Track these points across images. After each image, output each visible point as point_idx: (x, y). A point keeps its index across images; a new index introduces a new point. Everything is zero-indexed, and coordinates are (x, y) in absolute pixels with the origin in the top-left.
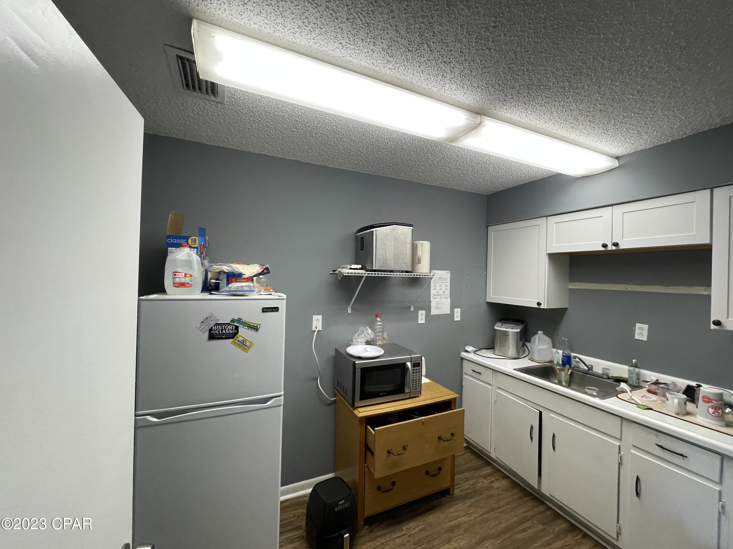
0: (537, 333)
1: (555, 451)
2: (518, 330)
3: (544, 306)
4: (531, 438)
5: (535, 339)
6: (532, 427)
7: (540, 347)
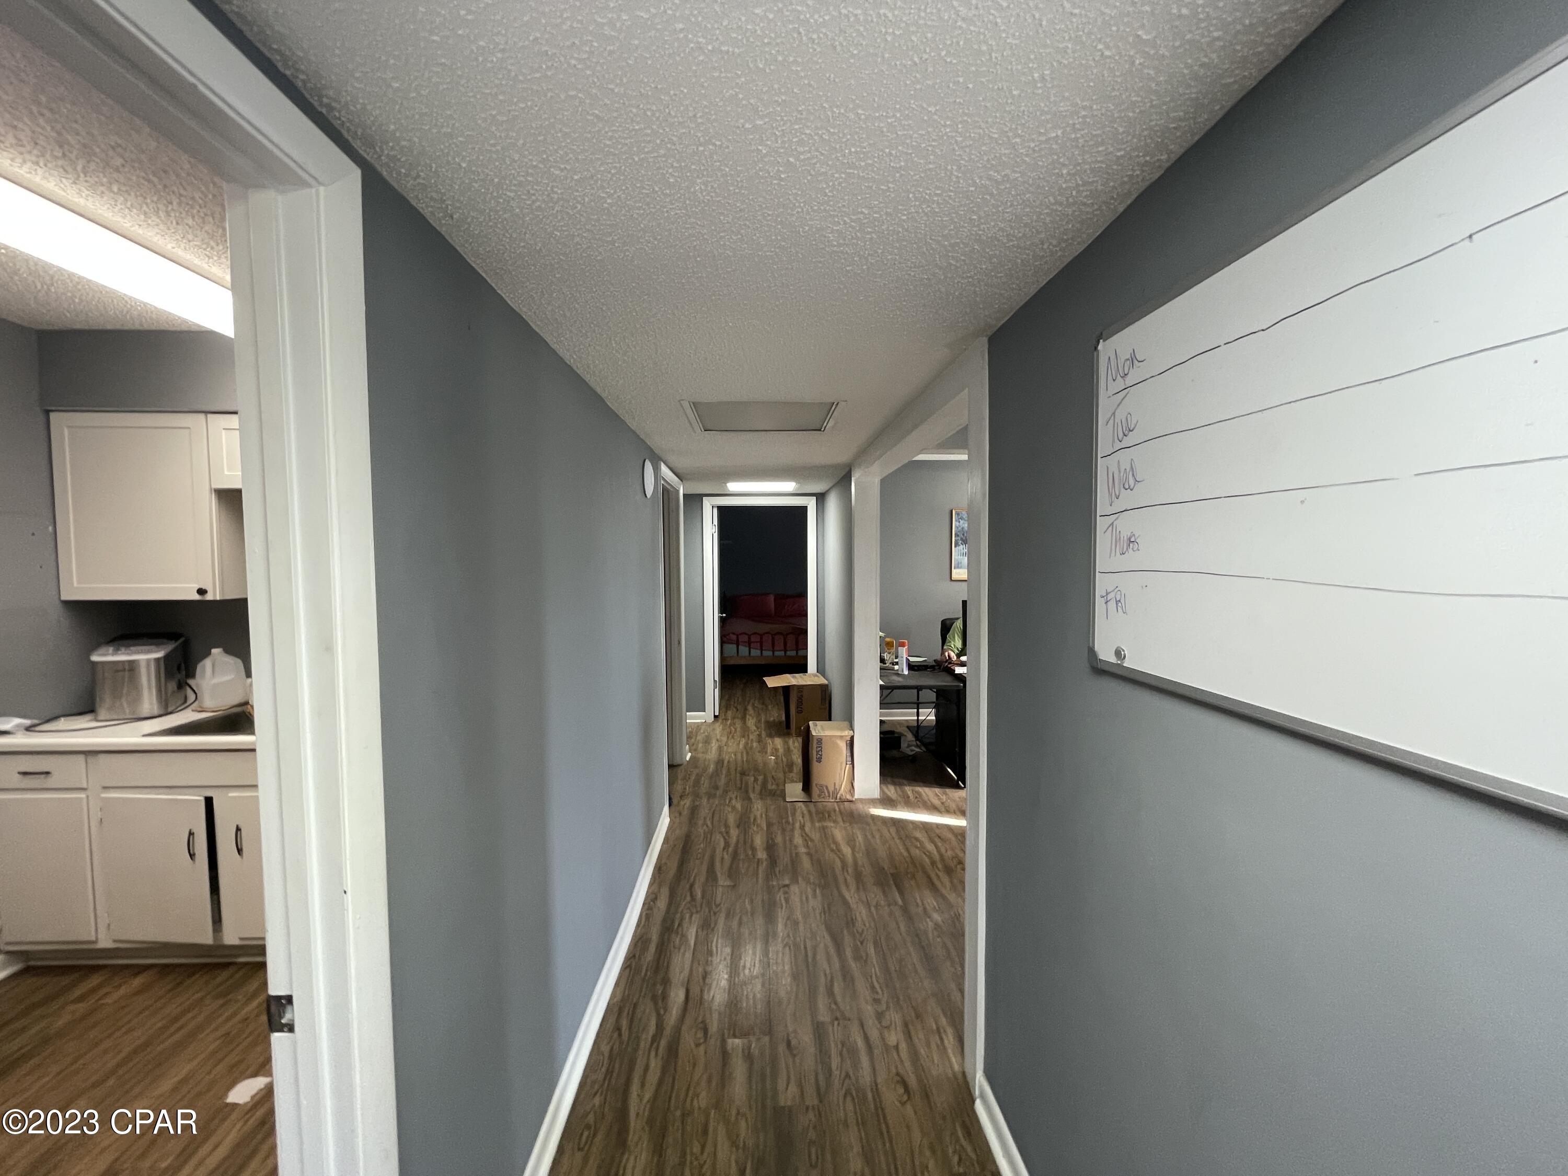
0: (208, 654)
1: (242, 858)
2: (160, 654)
3: (215, 594)
4: (192, 856)
5: (204, 666)
6: (191, 834)
7: (216, 681)
